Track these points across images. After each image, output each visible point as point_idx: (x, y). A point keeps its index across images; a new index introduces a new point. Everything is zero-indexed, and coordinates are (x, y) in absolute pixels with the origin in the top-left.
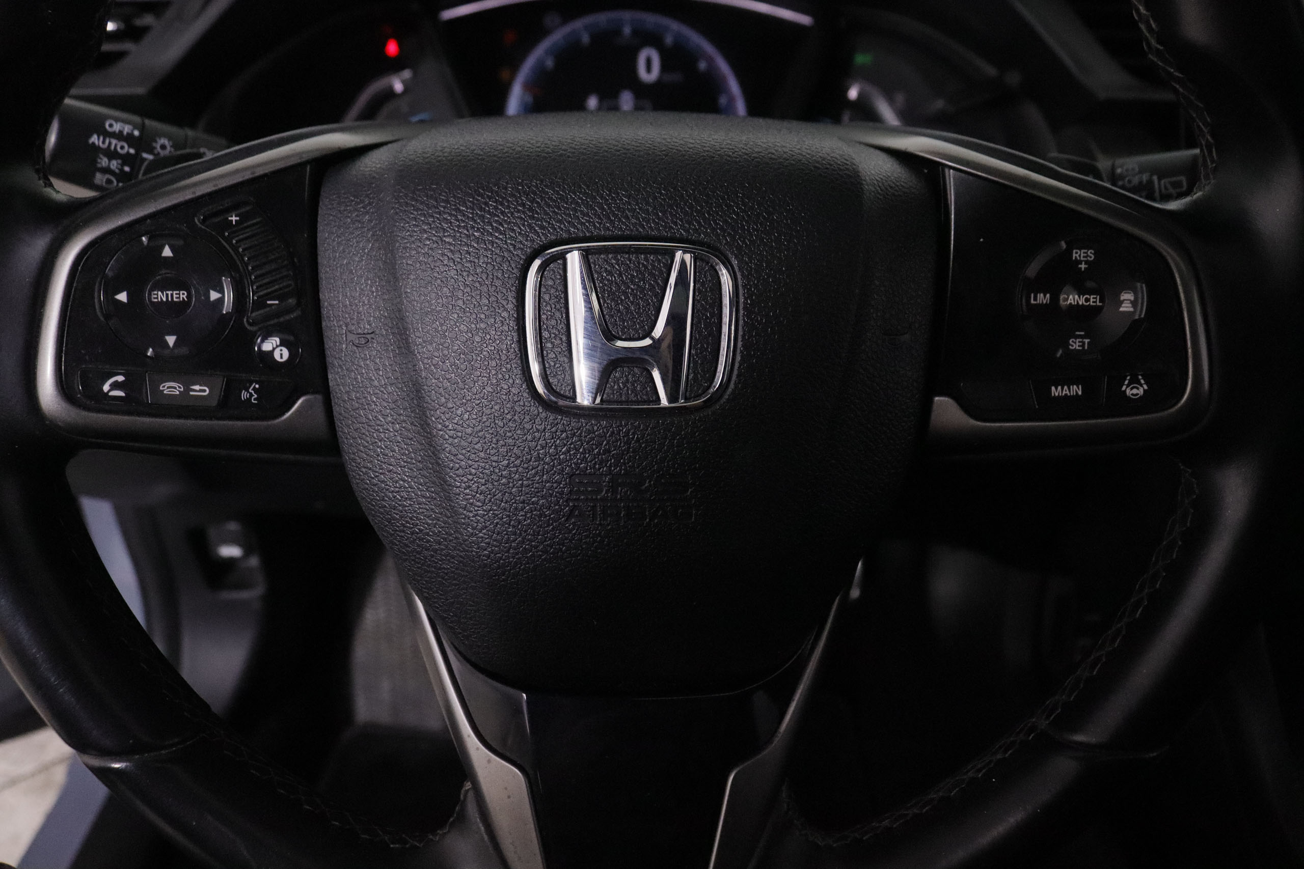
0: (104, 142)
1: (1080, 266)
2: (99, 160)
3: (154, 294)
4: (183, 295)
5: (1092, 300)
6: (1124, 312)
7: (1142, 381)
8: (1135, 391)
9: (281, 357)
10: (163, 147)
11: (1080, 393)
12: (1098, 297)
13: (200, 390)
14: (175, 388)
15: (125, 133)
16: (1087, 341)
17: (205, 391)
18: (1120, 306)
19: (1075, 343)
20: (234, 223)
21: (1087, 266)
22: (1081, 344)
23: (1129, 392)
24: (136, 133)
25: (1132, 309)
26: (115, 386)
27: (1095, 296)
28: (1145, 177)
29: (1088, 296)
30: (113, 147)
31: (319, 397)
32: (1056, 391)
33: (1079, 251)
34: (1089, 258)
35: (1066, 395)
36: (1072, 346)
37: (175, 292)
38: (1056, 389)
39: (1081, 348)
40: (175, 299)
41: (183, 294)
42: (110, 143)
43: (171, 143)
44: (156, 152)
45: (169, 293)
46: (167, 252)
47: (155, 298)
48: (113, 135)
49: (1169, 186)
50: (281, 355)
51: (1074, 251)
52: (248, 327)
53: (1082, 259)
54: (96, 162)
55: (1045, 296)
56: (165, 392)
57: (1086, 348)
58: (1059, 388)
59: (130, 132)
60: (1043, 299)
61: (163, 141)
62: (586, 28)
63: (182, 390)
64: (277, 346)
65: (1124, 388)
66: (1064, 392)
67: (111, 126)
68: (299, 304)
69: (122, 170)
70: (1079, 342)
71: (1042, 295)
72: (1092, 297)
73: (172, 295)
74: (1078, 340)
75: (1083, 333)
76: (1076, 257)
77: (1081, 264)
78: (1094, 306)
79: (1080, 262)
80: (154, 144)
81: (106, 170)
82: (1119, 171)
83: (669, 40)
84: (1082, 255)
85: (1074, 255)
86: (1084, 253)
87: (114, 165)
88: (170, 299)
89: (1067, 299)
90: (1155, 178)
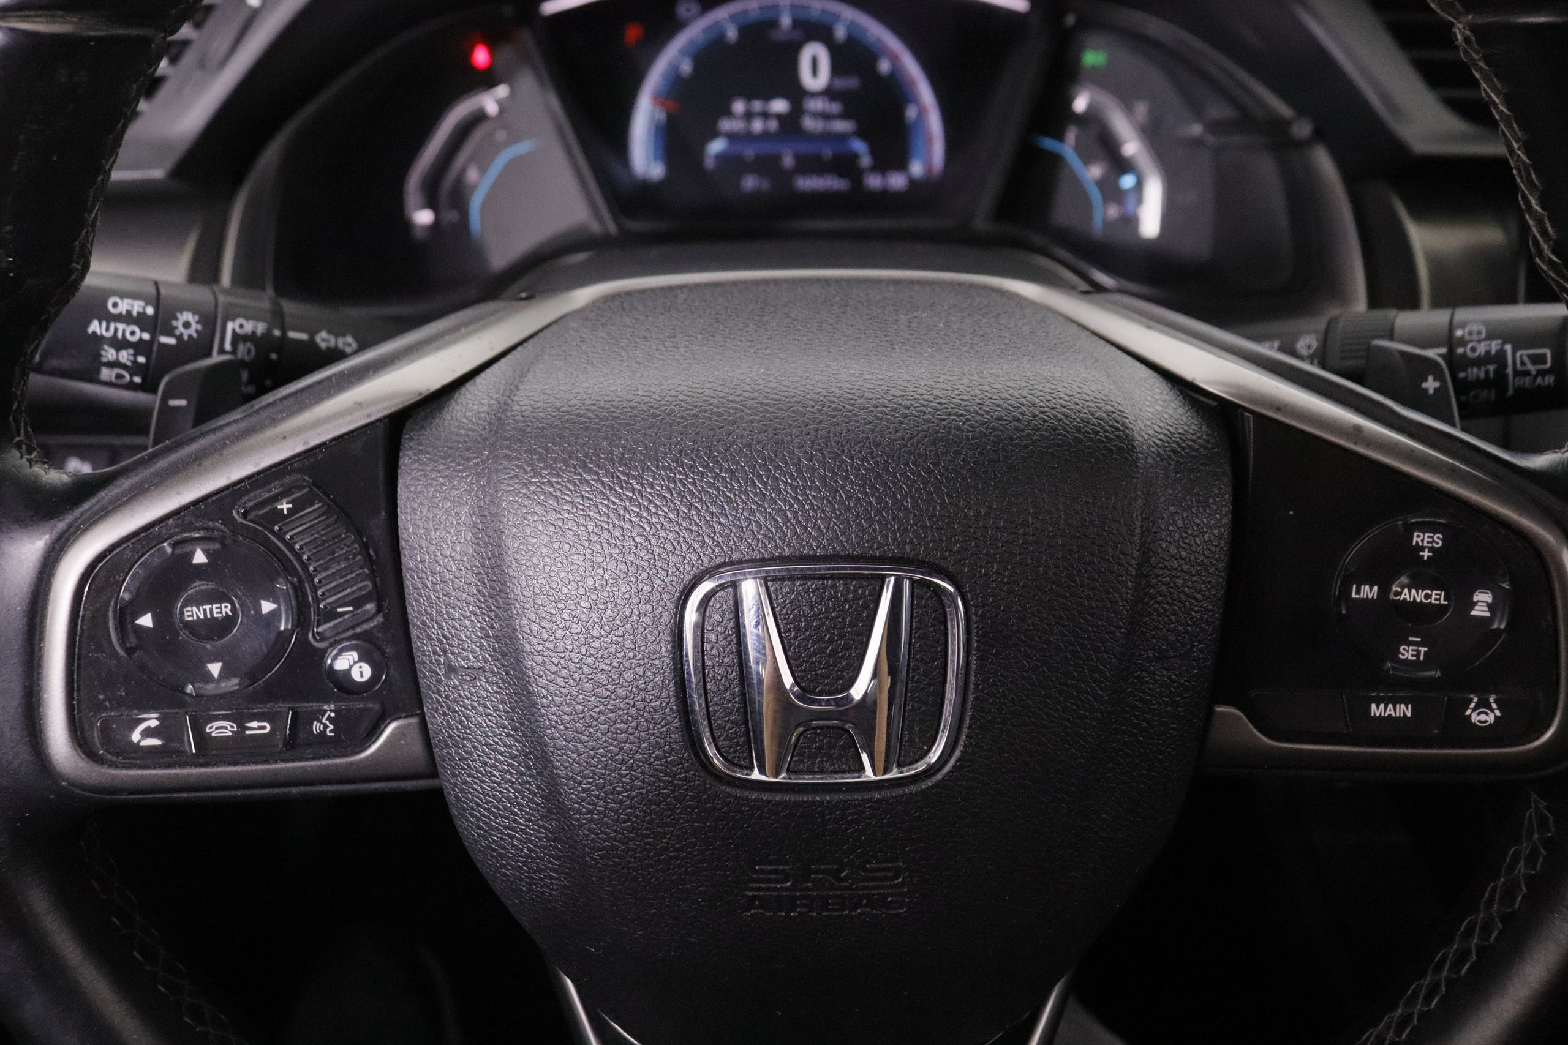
0: (107, 329)
1: (1421, 553)
2: (103, 353)
3: (188, 611)
4: (226, 609)
5: (1434, 597)
6: (1476, 617)
7: (1494, 706)
8: (1483, 717)
9: (362, 676)
10: (187, 325)
11: (1409, 715)
12: (1443, 593)
13: (258, 727)
14: (226, 728)
15: (135, 314)
16: (1423, 650)
17: (264, 728)
18: (1472, 609)
19: (1408, 651)
20: (285, 512)
21: (1431, 554)
22: (1415, 653)
23: (1474, 718)
24: (150, 311)
25: (1488, 614)
26: (148, 733)
27: (1439, 592)
28: (1495, 345)
29: (1430, 592)
30: (120, 335)
31: (414, 721)
32: (1376, 710)
33: (1422, 535)
34: (1434, 544)
35: (1390, 715)
36: (1403, 655)
37: (214, 606)
38: (1378, 707)
39: (1415, 658)
40: (216, 615)
41: (226, 607)
42: (116, 330)
43: (197, 318)
44: (177, 333)
45: (208, 607)
46: (200, 558)
47: (188, 616)
48: (119, 318)
49: (1526, 359)
50: (361, 673)
51: (1416, 534)
52: (316, 644)
53: (1425, 544)
54: (100, 356)
55: (1371, 590)
56: (213, 735)
57: (1422, 658)
58: (1382, 706)
59: (141, 310)
60: (1369, 592)
61: (187, 316)
62: (733, 18)
63: (235, 729)
64: (355, 663)
65: (1468, 712)
66: (1388, 712)
67: (115, 305)
68: (379, 610)
69: (135, 362)
70: (1413, 650)
71: (1367, 587)
72: (1434, 592)
73: (211, 610)
74: (1411, 648)
75: (1419, 639)
76: (1417, 542)
77: (1424, 551)
78: (1436, 604)
79: (1423, 549)
80: (174, 323)
81: (112, 365)
82: (1459, 333)
83: (840, 33)
84: (1426, 539)
85: (1415, 539)
86: (1429, 537)
87: (125, 356)
88: (209, 616)
89: (1400, 594)
90: (1508, 348)
